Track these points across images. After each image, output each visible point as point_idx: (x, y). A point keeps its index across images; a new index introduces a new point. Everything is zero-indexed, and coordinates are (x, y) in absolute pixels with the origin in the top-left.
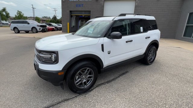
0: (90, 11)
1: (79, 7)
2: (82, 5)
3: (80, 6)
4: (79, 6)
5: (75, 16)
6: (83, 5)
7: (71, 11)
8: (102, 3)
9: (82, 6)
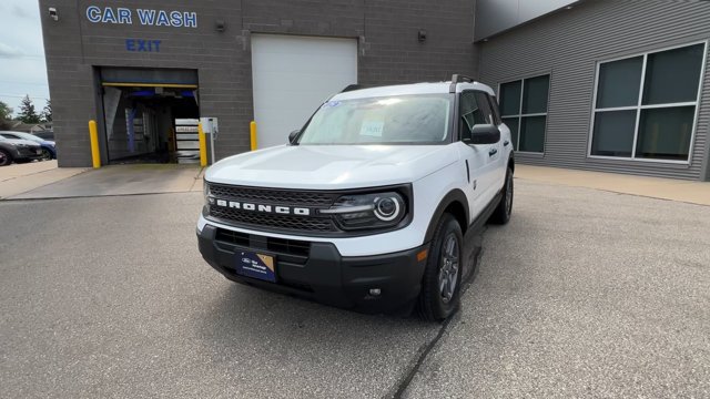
0: (196, 70)
1: (142, 52)
2: (157, 43)
3: (146, 46)
4: (142, 48)
5: (119, 92)
6: (160, 46)
7: (98, 69)
8: (244, 39)
9: (153, 46)
